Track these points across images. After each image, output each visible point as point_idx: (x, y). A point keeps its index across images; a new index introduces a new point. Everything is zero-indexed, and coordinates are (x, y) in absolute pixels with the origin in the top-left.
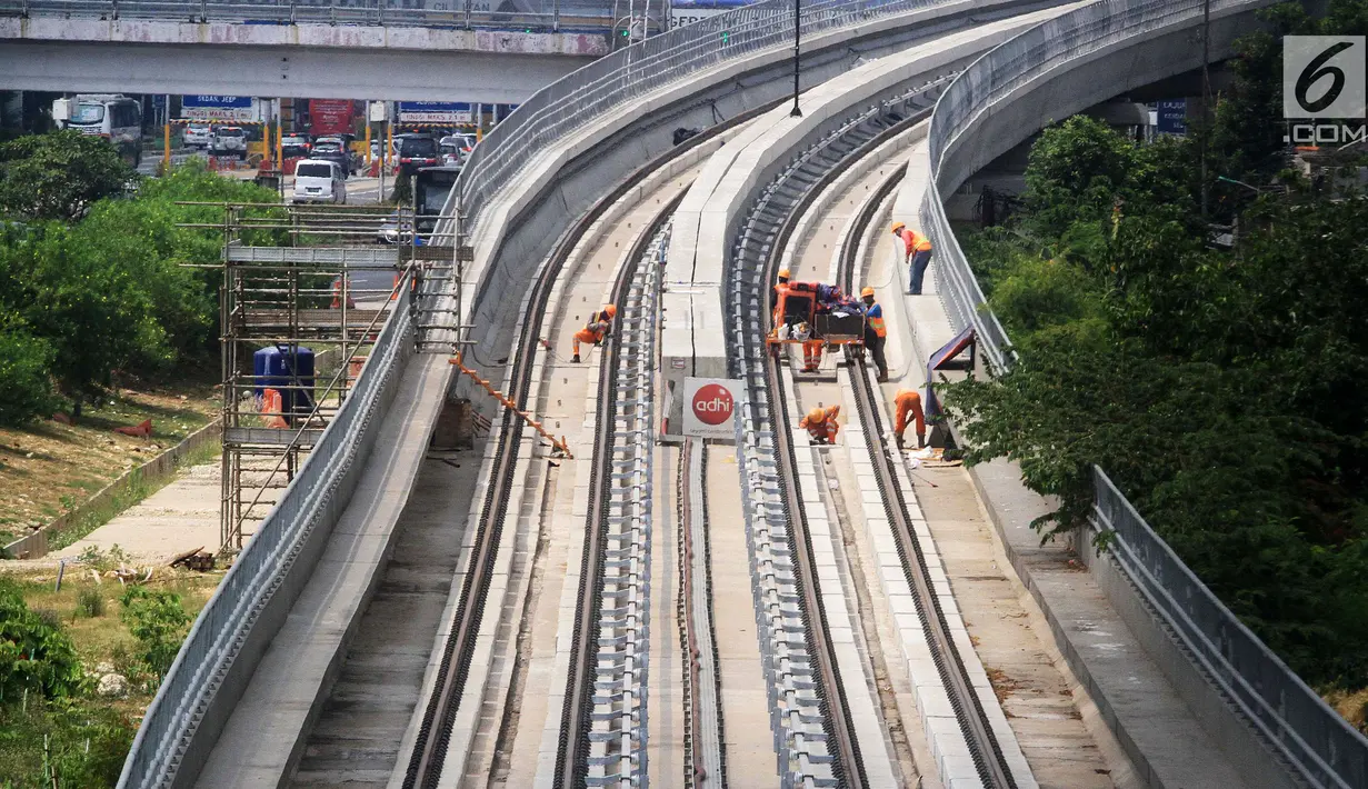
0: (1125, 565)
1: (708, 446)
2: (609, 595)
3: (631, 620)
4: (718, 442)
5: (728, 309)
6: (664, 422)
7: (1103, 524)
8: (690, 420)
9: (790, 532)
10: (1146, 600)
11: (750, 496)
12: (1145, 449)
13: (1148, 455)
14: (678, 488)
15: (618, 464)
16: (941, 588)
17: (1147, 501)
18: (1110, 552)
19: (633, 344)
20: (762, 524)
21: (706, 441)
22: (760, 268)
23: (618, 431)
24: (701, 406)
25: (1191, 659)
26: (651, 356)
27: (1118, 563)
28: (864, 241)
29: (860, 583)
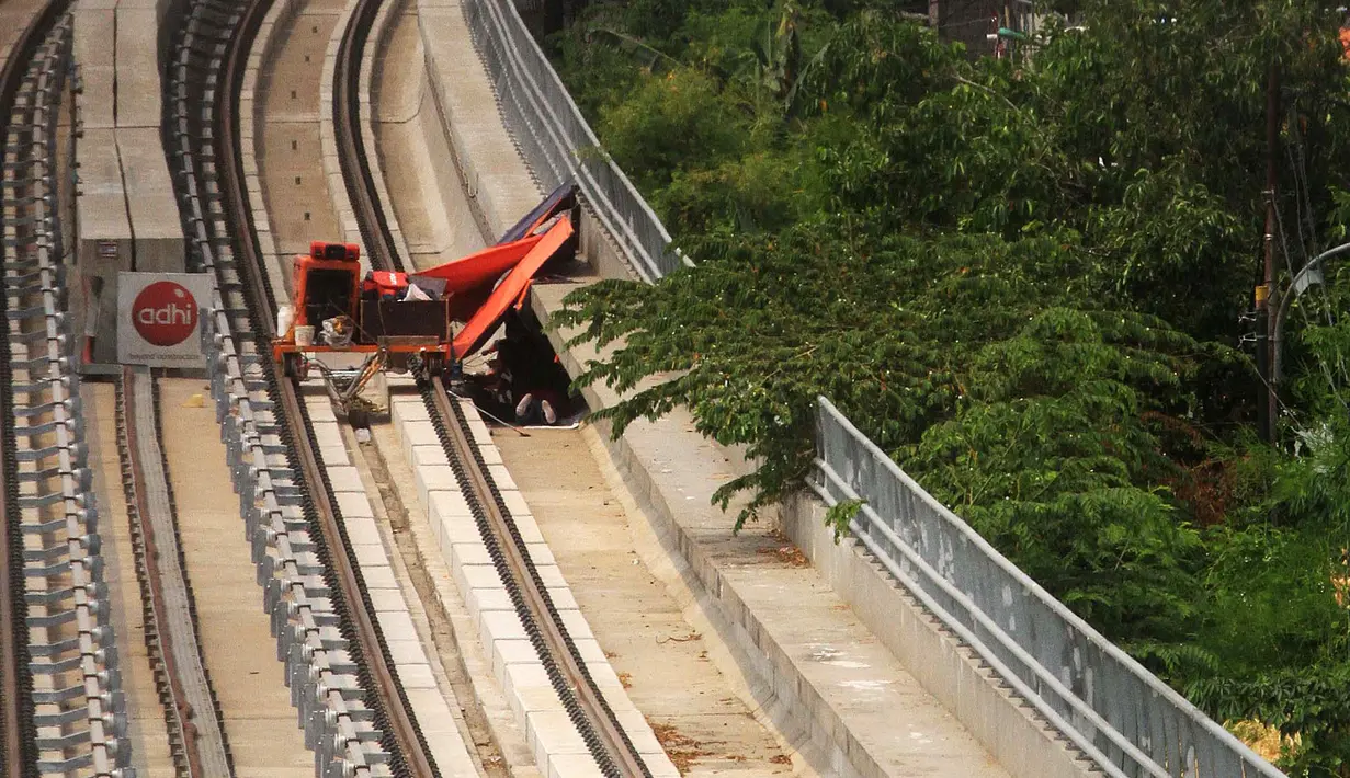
0: (883, 555)
1: (160, 381)
2: (38, 622)
3: (88, 661)
4: (175, 373)
5: (174, 163)
6: (87, 343)
7: (836, 491)
8: (129, 341)
9: (310, 513)
10: (926, 609)
11: (245, 459)
12: (898, 368)
13: (904, 375)
14: (121, 448)
15: (22, 412)
16: (562, 598)
17: (913, 450)
18: (853, 534)
19: (24, 221)
20: (270, 503)
21: (157, 373)
22: (210, 95)
23: (15, 359)
24: (147, 316)
25: (1016, 702)
26: (57, 239)
27: (869, 551)
28: (370, 49)
29: (428, 591)
